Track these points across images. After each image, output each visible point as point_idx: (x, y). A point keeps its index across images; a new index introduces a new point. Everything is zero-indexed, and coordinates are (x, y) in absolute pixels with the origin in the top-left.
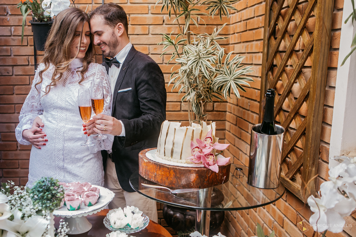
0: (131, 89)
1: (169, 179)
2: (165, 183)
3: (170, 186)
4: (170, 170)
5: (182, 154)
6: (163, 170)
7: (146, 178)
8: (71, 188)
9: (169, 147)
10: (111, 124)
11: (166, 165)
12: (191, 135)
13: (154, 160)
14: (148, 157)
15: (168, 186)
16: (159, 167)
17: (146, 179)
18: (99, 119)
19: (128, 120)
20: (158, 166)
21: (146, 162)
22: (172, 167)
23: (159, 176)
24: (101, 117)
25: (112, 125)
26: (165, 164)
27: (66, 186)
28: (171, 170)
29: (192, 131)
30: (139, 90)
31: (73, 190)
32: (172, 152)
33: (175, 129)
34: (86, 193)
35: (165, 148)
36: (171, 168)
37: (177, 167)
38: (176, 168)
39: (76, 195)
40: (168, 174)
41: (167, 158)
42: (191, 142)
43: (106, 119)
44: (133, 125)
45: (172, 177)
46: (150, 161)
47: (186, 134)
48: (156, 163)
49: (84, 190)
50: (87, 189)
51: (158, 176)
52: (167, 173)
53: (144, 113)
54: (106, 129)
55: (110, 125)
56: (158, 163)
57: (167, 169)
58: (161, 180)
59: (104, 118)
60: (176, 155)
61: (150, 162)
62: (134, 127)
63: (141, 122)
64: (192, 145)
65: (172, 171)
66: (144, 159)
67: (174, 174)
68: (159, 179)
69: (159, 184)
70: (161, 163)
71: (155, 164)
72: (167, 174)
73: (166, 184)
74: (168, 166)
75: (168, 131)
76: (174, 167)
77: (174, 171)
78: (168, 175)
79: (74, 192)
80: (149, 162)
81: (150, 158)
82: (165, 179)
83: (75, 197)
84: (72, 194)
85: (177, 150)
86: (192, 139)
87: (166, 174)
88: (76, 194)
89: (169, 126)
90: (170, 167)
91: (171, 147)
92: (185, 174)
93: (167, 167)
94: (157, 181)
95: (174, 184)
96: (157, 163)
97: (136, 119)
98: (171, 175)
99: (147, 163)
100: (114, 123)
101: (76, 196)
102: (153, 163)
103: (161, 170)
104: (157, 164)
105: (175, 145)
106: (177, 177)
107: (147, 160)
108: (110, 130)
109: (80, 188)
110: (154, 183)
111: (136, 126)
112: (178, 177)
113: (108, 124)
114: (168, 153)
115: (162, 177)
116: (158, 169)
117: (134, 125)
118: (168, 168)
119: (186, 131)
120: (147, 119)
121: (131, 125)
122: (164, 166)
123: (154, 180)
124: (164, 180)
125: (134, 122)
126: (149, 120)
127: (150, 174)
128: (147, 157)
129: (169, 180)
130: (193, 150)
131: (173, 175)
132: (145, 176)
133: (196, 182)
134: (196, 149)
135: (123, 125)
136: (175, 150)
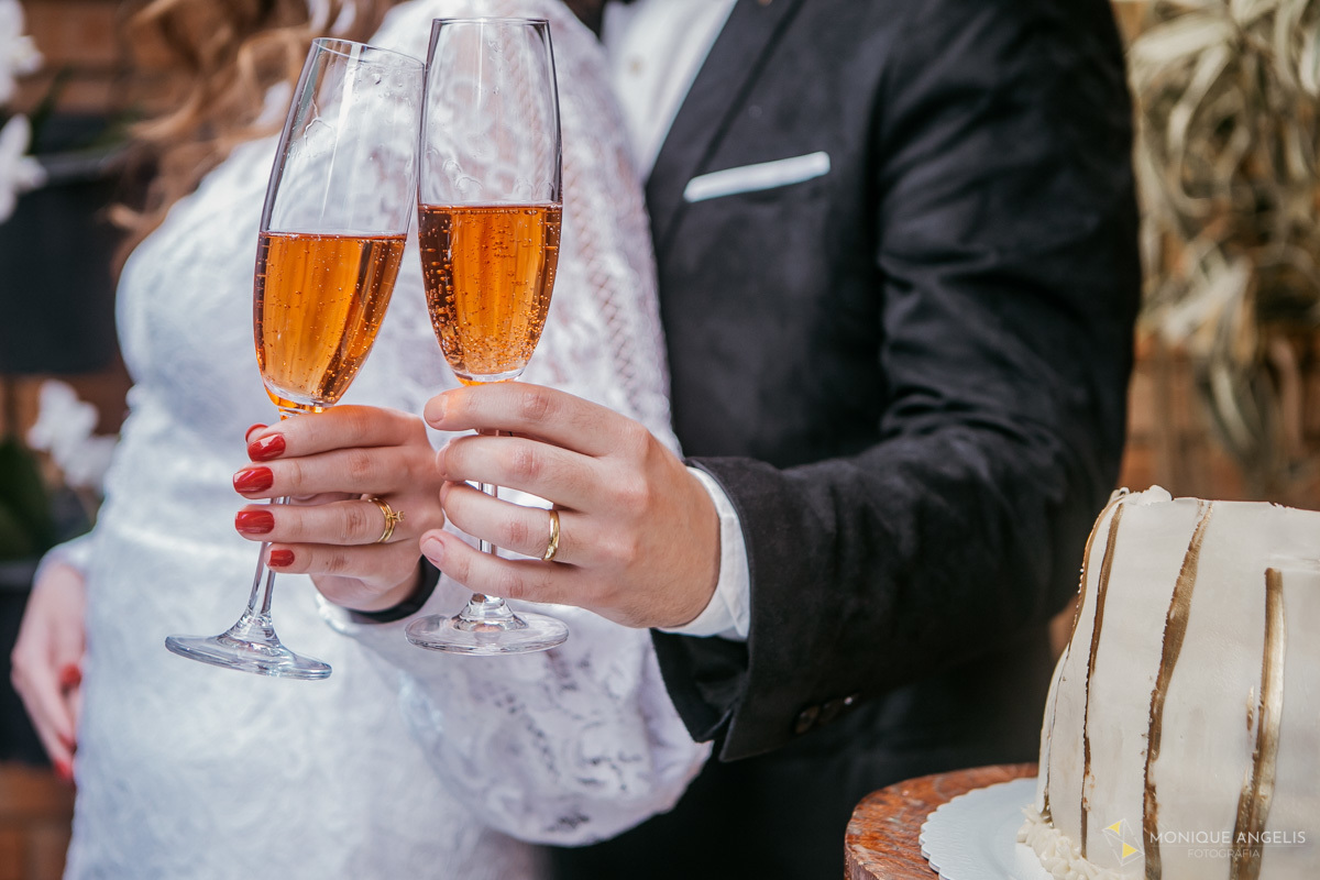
0: (816, 164)
9: (1207, 776)
10: (623, 499)
18: (487, 431)
19: (769, 468)
24: (527, 414)
25: (639, 508)
30: (894, 180)
33: (1272, 582)
35: (1150, 790)
43: (578, 438)
44: (830, 525)
53: (916, 399)
54: (570, 543)
55: (616, 508)
59: (557, 424)
62: (836, 544)
63: (898, 496)
75: (1180, 596)
97: (842, 469)
100: (651, 487)
108: (603, 556)
111: (851, 534)
113: (588, 486)
117: (840, 526)
120: (951, 470)
121: (808, 522)
125: (833, 491)
126: (968, 487)
135: (728, 514)
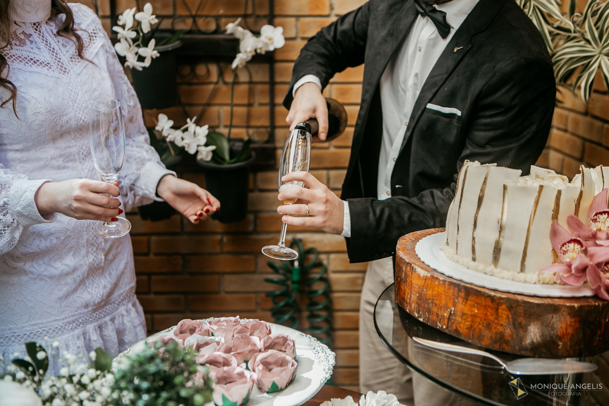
1: (493, 328)
2: (480, 337)
3: (496, 347)
4: (499, 304)
5: (528, 259)
6: (477, 303)
7: (419, 317)
8: (217, 339)
9: (487, 236)
11: (487, 291)
12: (552, 205)
13: (447, 273)
14: (426, 262)
15: (490, 347)
16: (463, 294)
17: (421, 320)
20: (463, 290)
21: (422, 275)
22: (504, 296)
23: (464, 317)
26: (484, 287)
27: (203, 331)
28: (502, 304)
29: (556, 193)
31: (223, 344)
32: (497, 250)
33: (505, 187)
34: (260, 356)
35: (474, 238)
36: (501, 298)
37: (519, 298)
38: (517, 301)
39: (234, 361)
40: (492, 315)
41: (481, 267)
42: (553, 226)
45: (501, 323)
46: (436, 275)
47: (537, 203)
48: (455, 281)
49: (255, 345)
50: (262, 341)
51: (462, 317)
52: (488, 311)
56: (462, 284)
57: (489, 300)
58: (467, 328)
60: (510, 261)
61: (437, 278)
64: (554, 233)
65: (504, 306)
66: (415, 267)
67: (510, 316)
68: (462, 326)
69: (462, 338)
70: (471, 284)
71: (451, 283)
72: (489, 313)
73: (483, 340)
74: (493, 294)
75: (482, 190)
76: (511, 296)
77: (510, 308)
78: (492, 318)
79: (228, 351)
80: (432, 277)
81: (432, 266)
82: (480, 326)
83: (234, 369)
84: (224, 358)
85: (513, 245)
86: (555, 216)
87: (486, 315)
88: (234, 357)
89: (486, 179)
90: (498, 295)
91: (494, 236)
92: (540, 316)
93: (489, 296)
94: (457, 331)
95: (507, 342)
96: (458, 282)
98: (500, 319)
99: (426, 278)
101: (236, 367)
102: (444, 281)
103: (469, 302)
104: (459, 285)
105: (506, 233)
106: (517, 324)
107: (425, 270)
109: (242, 338)
110: (446, 334)
112: (520, 324)
114: (485, 252)
115: (473, 321)
116: (461, 300)
118: (492, 299)
119: (537, 194)
122: (480, 292)
123: (447, 327)
124: (477, 331)
127: (435, 309)
128: (422, 259)
129: (494, 331)
130: (564, 248)
131: (504, 316)
132: (418, 313)
133: (571, 340)
134: (572, 245)
136: (506, 245)
